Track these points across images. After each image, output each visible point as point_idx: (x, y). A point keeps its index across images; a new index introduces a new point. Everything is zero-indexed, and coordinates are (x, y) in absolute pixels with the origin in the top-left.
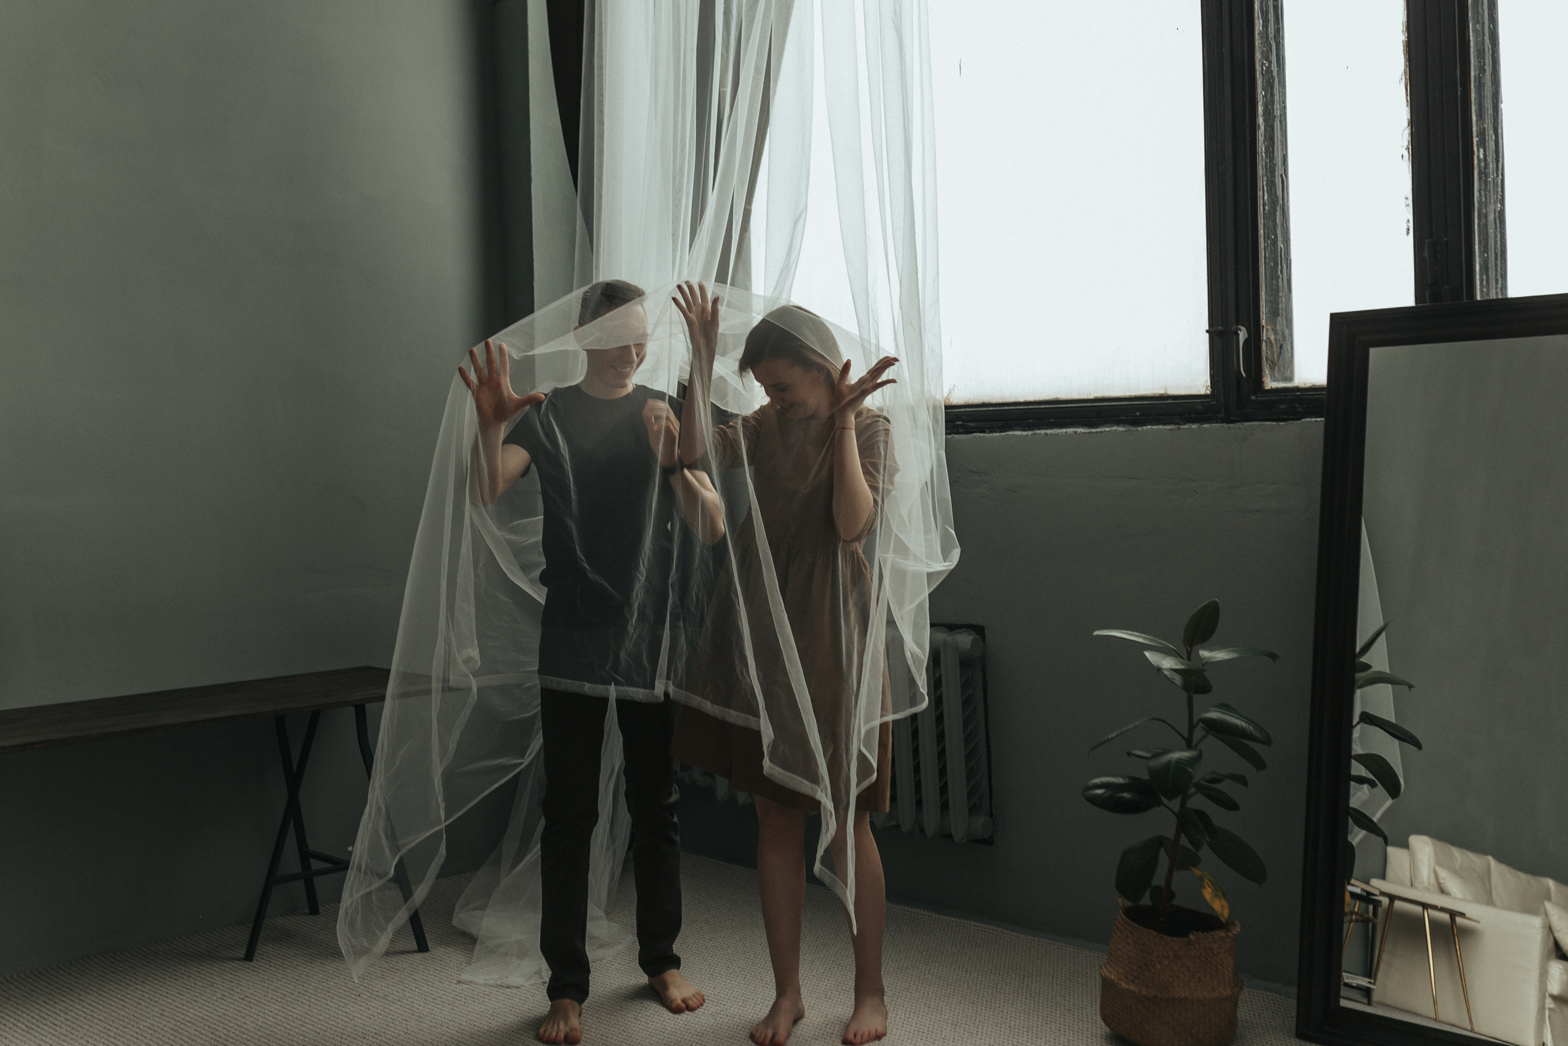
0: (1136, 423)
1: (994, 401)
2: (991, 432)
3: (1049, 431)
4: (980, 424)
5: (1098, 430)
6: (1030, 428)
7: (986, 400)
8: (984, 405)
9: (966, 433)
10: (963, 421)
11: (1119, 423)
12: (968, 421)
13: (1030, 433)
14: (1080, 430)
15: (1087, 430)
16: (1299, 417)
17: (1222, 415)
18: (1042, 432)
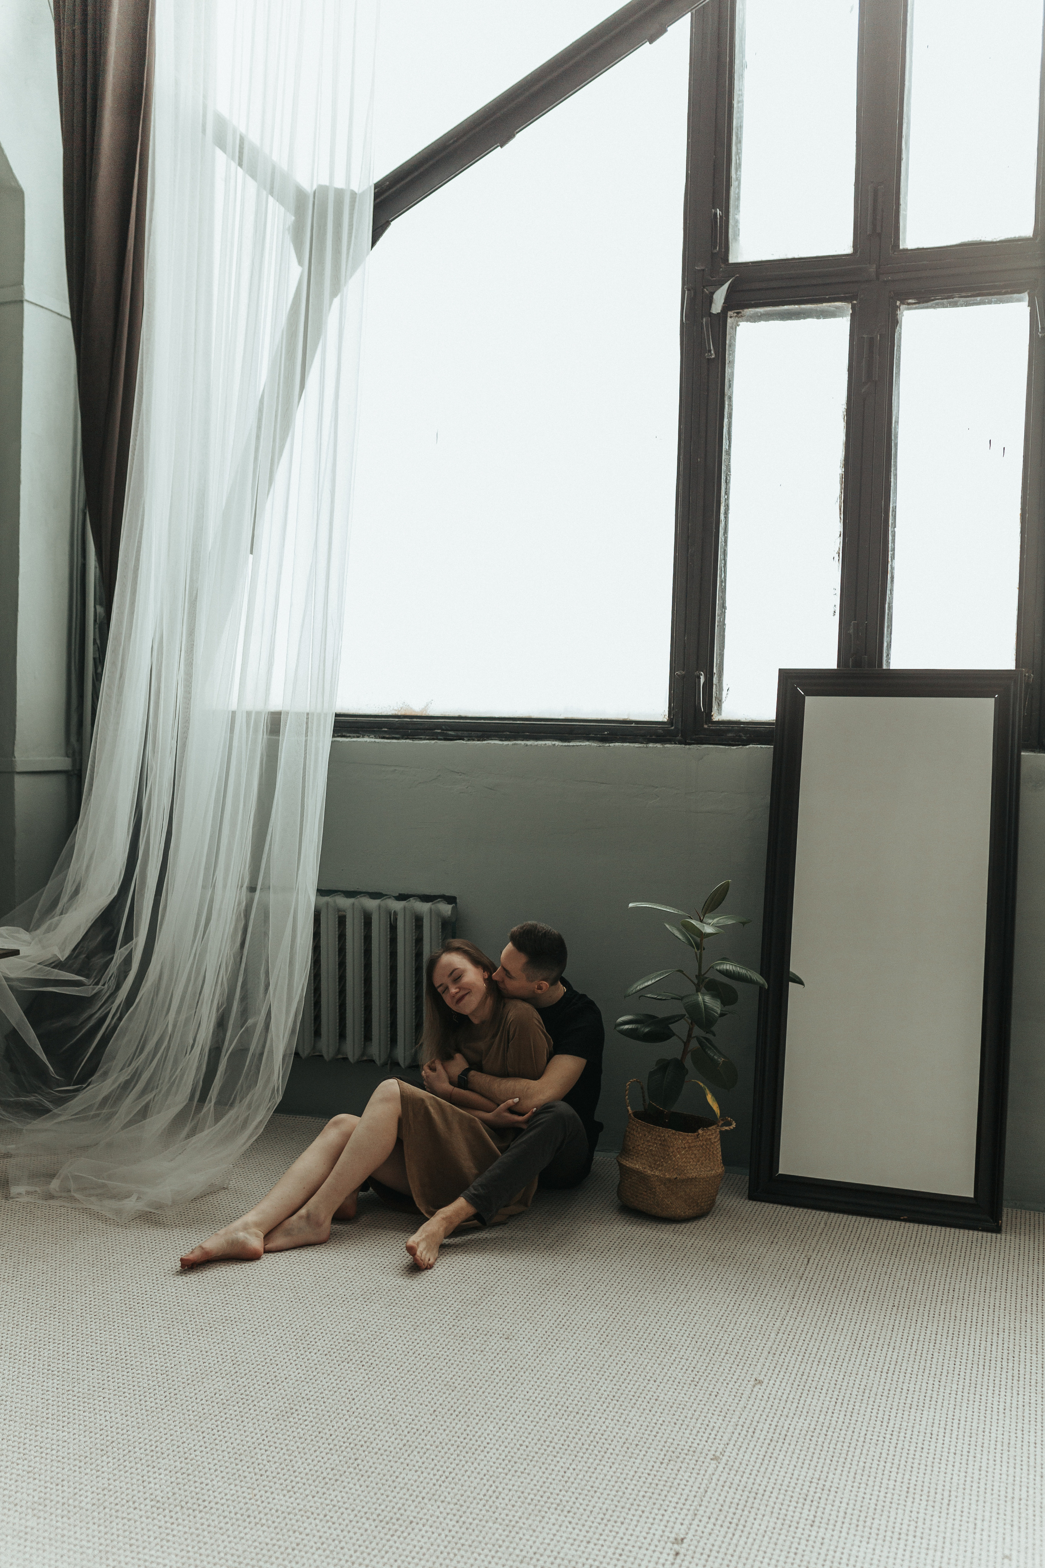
0: (604, 740)
1: (470, 715)
2: (469, 740)
3: (529, 743)
4: (460, 733)
5: (571, 744)
6: (508, 738)
7: (463, 714)
8: (460, 718)
9: (445, 739)
10: (442, 730)
11: (588, 739)
12: (447, 730)
13: (510, 743)
14: (557, 743)
15: (561, 744)
16: (745, 743)
17: (679, 738)
18: (523, 743)
